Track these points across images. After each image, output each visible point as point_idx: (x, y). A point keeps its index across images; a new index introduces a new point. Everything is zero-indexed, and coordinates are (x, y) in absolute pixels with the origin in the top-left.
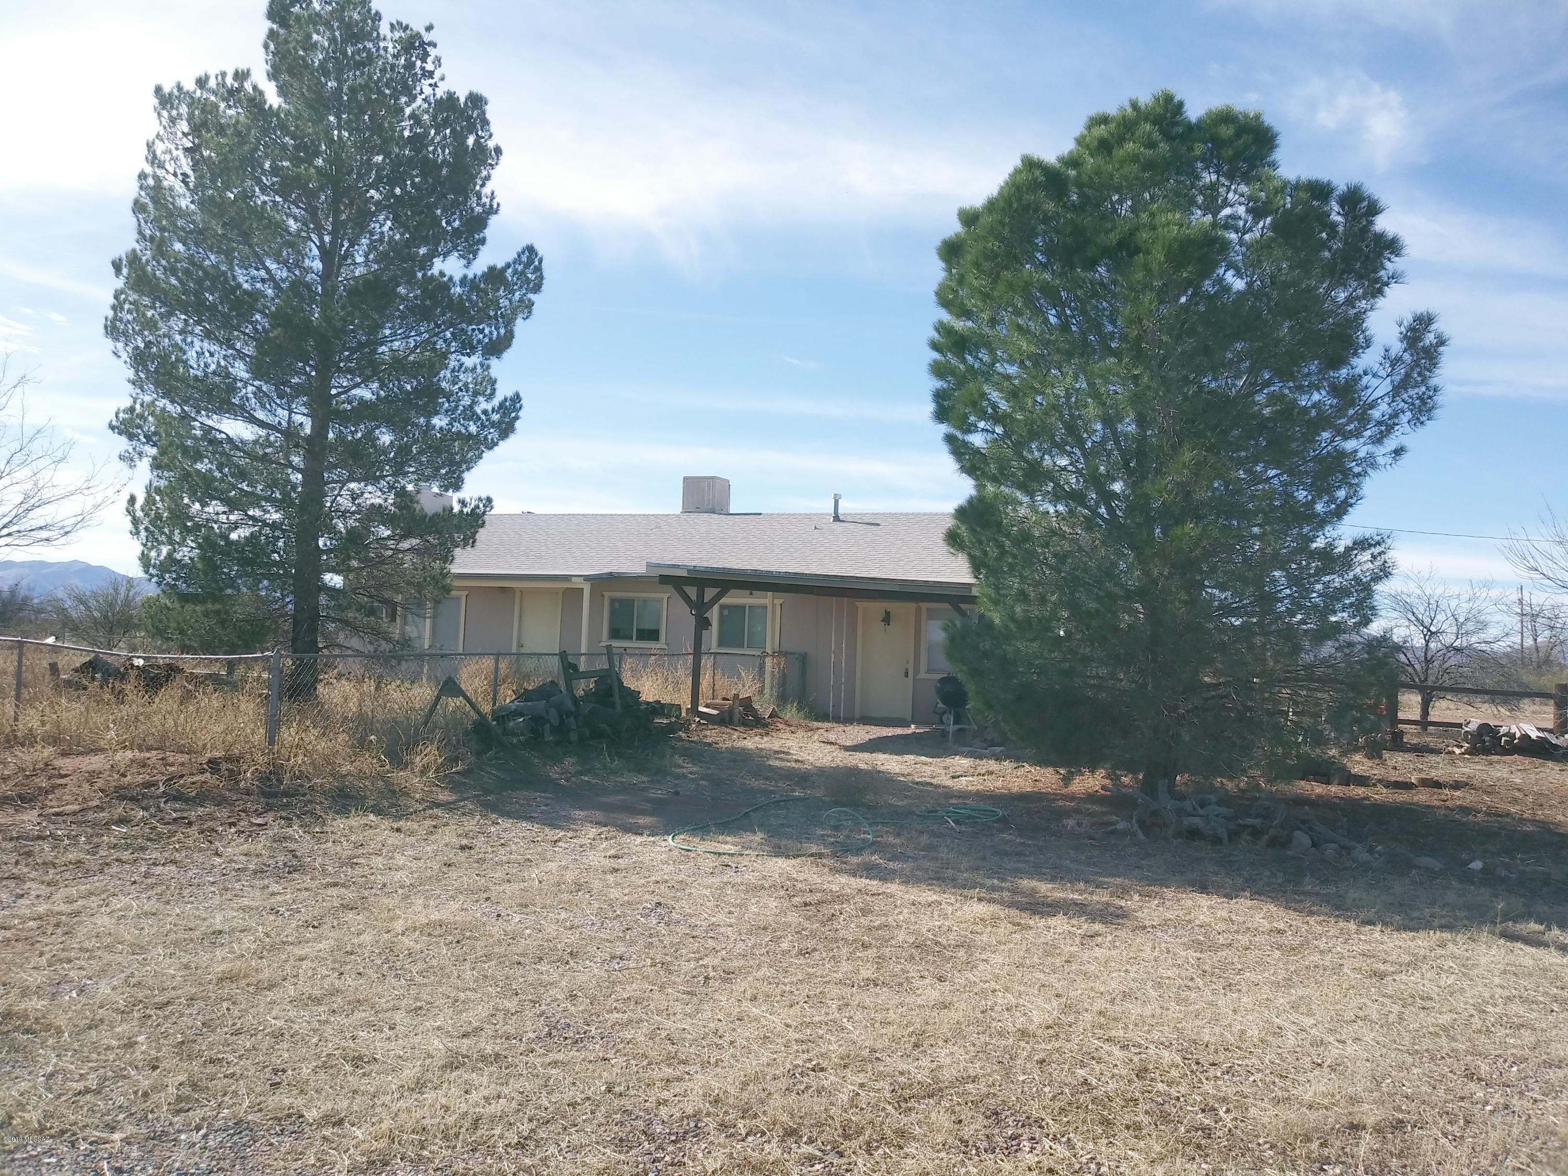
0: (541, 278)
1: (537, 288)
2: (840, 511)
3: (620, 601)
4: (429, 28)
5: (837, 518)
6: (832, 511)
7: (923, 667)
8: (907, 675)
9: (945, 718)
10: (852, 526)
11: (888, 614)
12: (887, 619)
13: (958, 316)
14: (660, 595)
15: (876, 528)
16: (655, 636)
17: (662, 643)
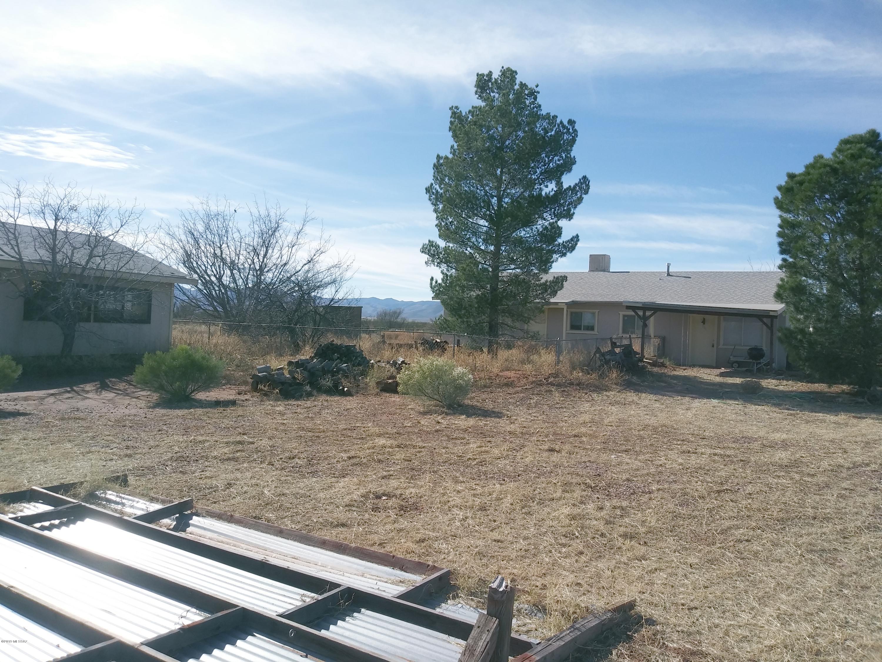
0: (589, 188)
1: (586, 192)
2: (670, 271)
3: (576, 313)
4: (537, 86)
5: (669, 274)
6: (666, 271)
7: (722, 342)
8: (713, 346)
9: (734, 365)
10: (678, 278)
11: (704, 319)
12: (704, 322)
13: (786, 212)
14: (594, 311)
15: (690, 279)
16: (592, 328)
17: (595, 332)
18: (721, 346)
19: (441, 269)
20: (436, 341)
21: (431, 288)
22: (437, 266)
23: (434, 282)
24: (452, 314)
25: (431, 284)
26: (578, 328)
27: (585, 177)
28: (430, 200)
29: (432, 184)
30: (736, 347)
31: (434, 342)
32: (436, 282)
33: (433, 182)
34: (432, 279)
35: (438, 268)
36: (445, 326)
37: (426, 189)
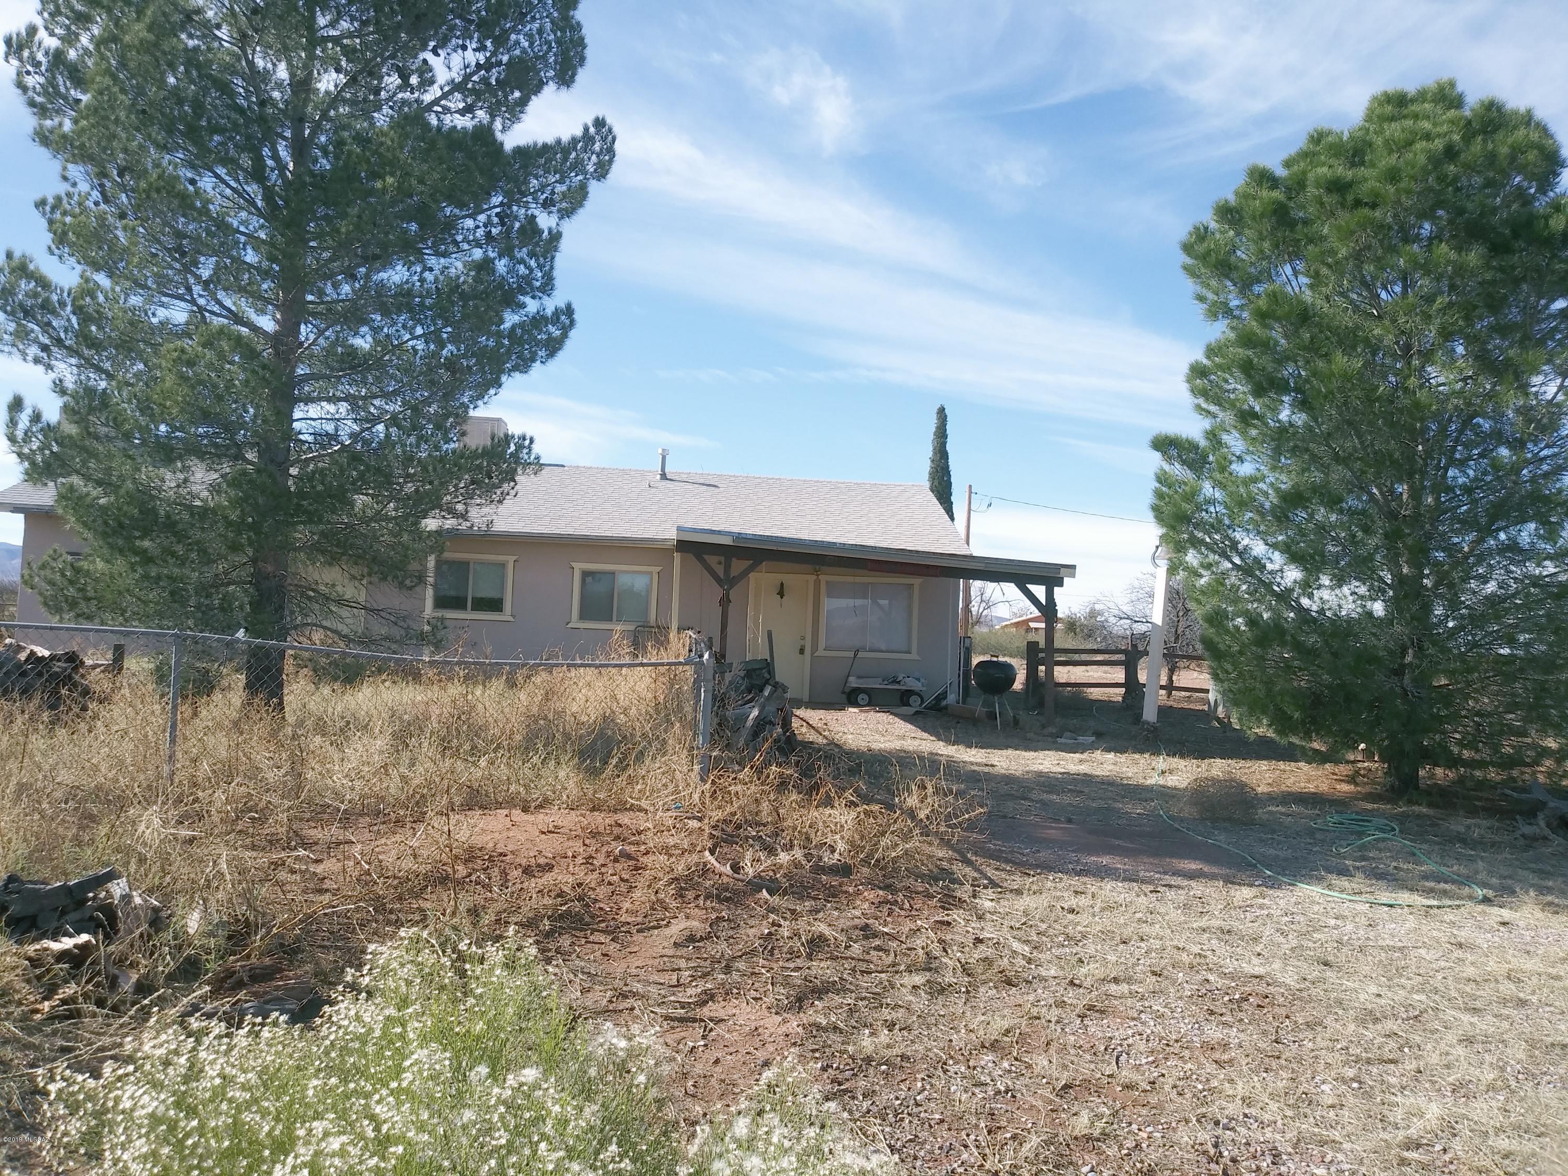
3: (450, 563)
5: (664, 477)
6: (659, 468)
7: (822, 644)
8: (802, 651)
10: (686, 486)
11: (782, 585)
12: (781, 592)
14: (501, 558)
15: (717, 490)
16: (495, 605)
17: (506, 615)
18: (820, 652)
19: (52, 375)
20: (32, 653)
21: (12, 439)
22: (37, 361)
23: (24, 420)
24: (111, 546)
25: (13, 423)
26: (458, 603)
27: (600, 123)
28: (21, 86)
29: (32, 30)
30: (860, 655)
31: (23, 656)
32: (36, 417)
33: (39, 22)
34: (16, 405)
35: (40, 368)
36: (71, 592)
37: (8, 42)
